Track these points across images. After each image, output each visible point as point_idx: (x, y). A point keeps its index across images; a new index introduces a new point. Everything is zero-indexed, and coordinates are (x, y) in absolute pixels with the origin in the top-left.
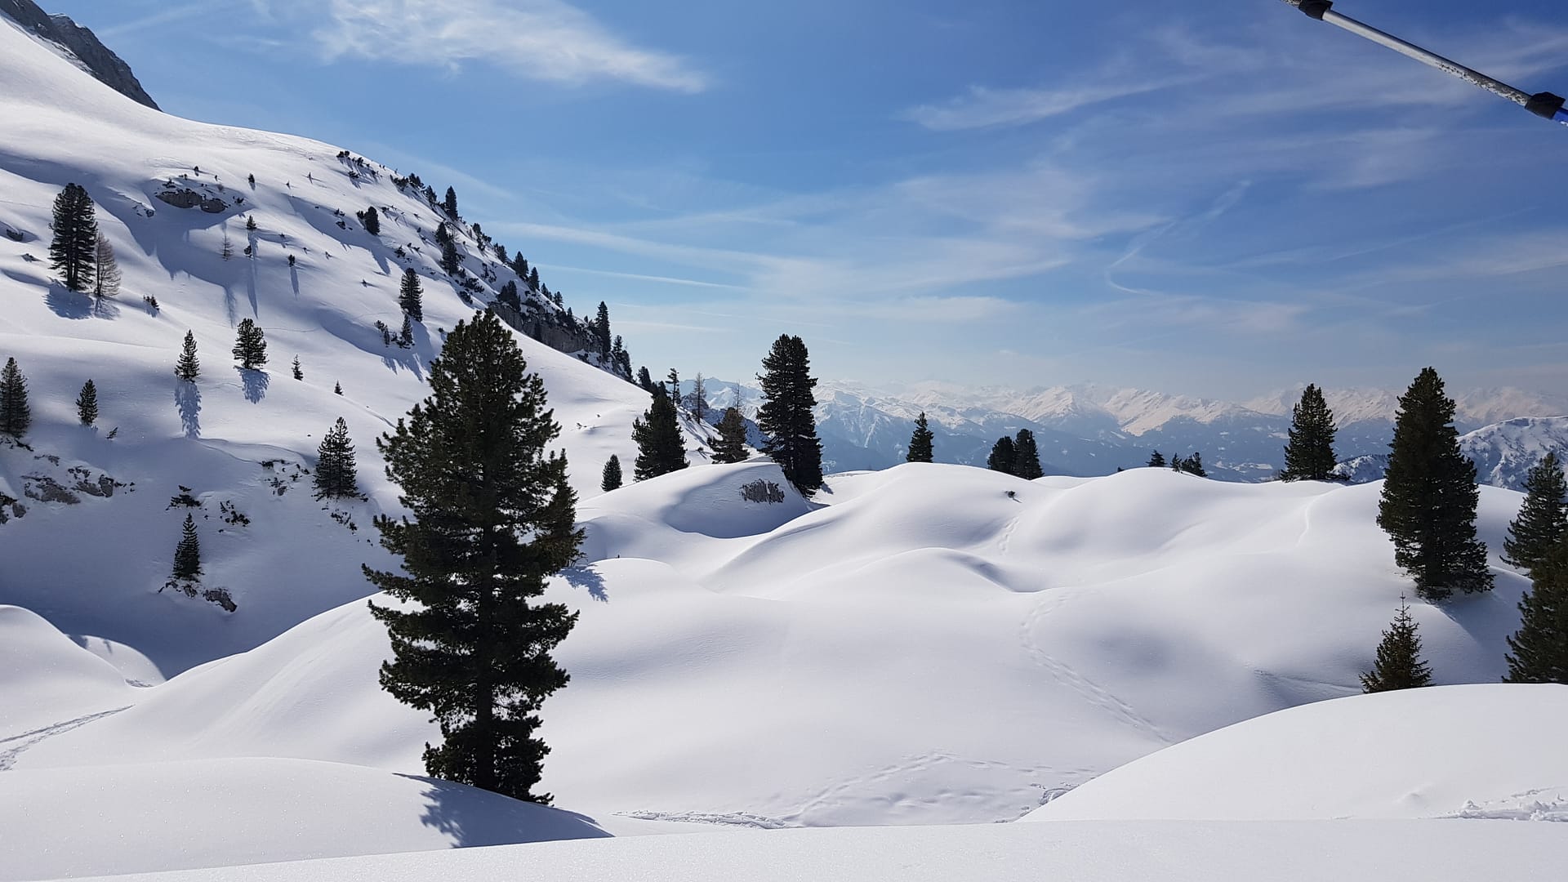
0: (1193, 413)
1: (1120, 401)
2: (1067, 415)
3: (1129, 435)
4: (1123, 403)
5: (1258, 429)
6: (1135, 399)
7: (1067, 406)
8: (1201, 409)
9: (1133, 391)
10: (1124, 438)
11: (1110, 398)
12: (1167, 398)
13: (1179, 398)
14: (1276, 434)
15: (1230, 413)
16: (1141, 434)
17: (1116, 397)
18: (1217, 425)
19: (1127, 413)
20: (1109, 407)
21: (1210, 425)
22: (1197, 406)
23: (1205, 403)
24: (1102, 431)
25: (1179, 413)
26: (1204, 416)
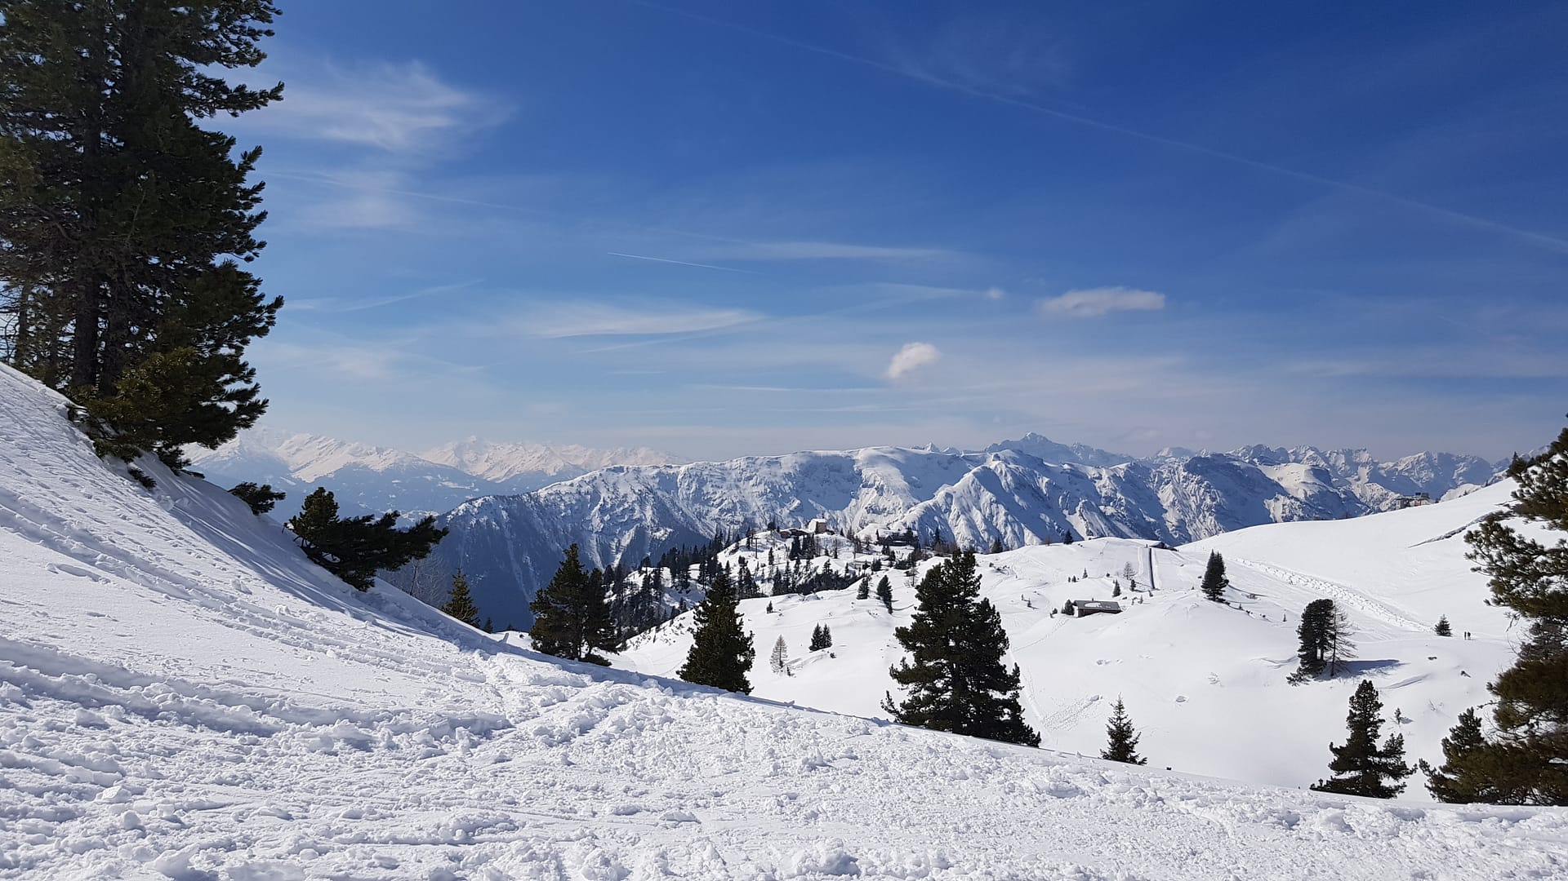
0: (367, 461)
1: (290, 447)
2: (232, 458)
3: (299, 481)
4: (296, 447)
5: (429, 478)
6: (309, 445)
7: (233, 449)
8: (375, 457)
9: (307, 436)
10: (294, 484)
11: (283, 442)
12: (342, 444)
13: (353, 446)
14: (446, 483)
15: (403, 462)
16: (313, 480)
17: (288, 441)
18: (390, 473)
19: (300, 459)
20: (280, 451)
21: (382, 472)
22: (371, 454)
23: (380, 451)
24: (271, 477)
25: (352, 460)
26: (378, 463)
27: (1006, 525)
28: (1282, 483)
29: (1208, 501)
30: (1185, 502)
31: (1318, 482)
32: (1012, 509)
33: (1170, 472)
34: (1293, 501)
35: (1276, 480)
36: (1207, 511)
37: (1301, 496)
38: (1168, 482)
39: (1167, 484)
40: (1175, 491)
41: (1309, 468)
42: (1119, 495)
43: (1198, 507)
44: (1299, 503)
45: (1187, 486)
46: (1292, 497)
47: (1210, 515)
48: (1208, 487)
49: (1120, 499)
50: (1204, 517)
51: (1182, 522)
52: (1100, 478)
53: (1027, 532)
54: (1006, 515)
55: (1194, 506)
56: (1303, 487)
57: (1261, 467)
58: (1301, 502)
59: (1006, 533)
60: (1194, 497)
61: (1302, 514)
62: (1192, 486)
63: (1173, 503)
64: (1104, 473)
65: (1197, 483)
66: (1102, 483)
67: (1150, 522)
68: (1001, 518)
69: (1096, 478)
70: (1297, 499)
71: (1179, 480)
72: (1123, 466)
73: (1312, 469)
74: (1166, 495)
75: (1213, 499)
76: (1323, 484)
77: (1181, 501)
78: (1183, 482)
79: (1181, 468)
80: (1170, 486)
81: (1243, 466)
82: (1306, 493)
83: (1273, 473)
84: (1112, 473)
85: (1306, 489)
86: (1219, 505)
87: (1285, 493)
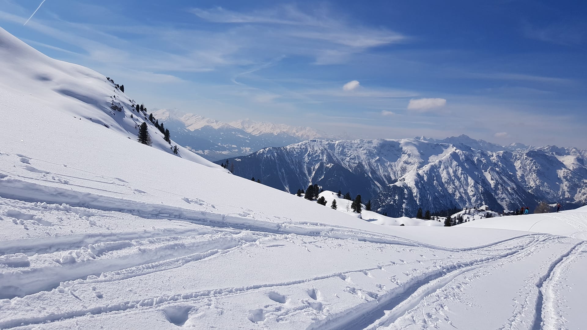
0: (212, 125)
1: (186, 118)
2: (166, 121)
3: (189, 130)
4: (187, 118)
5: (233, 133)
6: (192, 117)
7: (167, 117)
8: (215, 124)
9: (192, 114)
10: (187, 131)
11: (183, 116)
12: (203, 118)
13: (208, 119)
14: (239, 135)
15: (224, 126)
16: (193, 130)
17: (185, 115)
18: (220, 130)
19: (189, 122)
20: (182, 119)
21: (217, 129)
22: (214, 122)
23: (217, 122)
24: (179, 128)
25: (207, 124)
26: (216, 126)
27: (461, 175)
28: (564, 163)
29: (534, 168)
30: (525, 167)
31: (578, 163)
32: (464, 168)
33: (520, 155)
34: (568, 170)
35: (562, 161)
36: (533, 172)
37: (571, 169)
38: (519, 159)
39: (518, 160)
40: (521, 163)
41: (576, 158)
42: (499, 163)
43: (530, 170)
44: (570, 171)
45: (526, 161)
46: (568, 169)
47: (534, 173)
48: (535, 162)
49: (500, 165)
50: (532, 174)
51: (523, 175)
52: (493, 156)
53: (469, 178)
54: (461, 170)
55: (528, 169)
56: (573, 165)
57: (557, 156)
58: (571, 171)
59: (461, 177)
60: (529, 166)
61: (571, 176)
62: (528, 162)
63: (520, 168)
64: (494, 154)
65: (530, 160)
66: (493, 158)
67: (511, 174)
68: (460, 172)
69: (491, 156)
70: (570, 170)
71: (523, 158)
72: (502, 152)
73: (577, 159)
74: (518, 164)
75: (536, 168)
76: (581, 165)
77: (523, 167)
78: (525, 160)
79: (525, 154)
80: (520, 161)
81: (549, 155)
82: (573, 168)
83: (561, 159)
84: (497, 154)
85: (574, 166)
86: (538, 170)
87: (565, 167)
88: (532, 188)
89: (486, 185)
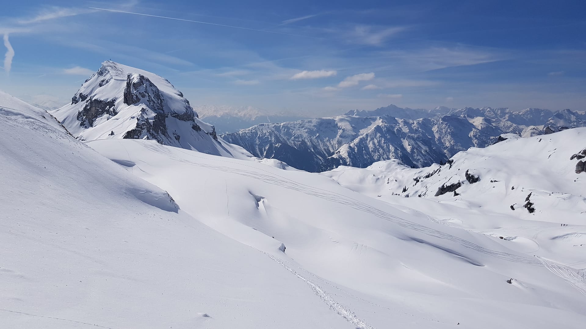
27: (384, 144)
28: (474, 124)
29: (449, 130)
30: (441, 131)
31: (486, 123)
32: (386, 138)
33: (437, 121)
34: (477, 130)
35: (472, 123)
36: (448, 134)
37: (480, 128)
38: (436, 124)
39: (435, 125)
40: (438, 127)
41: (483, 118)
42: (420, 129)
43: (445, 132)
44: (479, 131)
45: (442, 125)
46: (477, 129)
47: (449, 135)
48: (449, 126)
49: (420, 130)
50: (447, 136)
51: (439, 137)
52: (414, 123)
53: (390, 146)
54: (384, 140)
55: (444, 132)
56: (481, 125)
57: (468, 119)
58: (479, 130)
59: (384, 146)
60: (444, 129)
61: (479, 134)
62: (444, 125)
63: (437, 132)
64: (415, 122)
65: (446, 124)
66: (414, 125)
67: (429, 138)
68: (383, 141)
69: (412, 124)
70: (478, 130)
71: (440, 123)
72: (421, 119)
73: (484, 119)
74: (435, 129)
75: (450, 130)
76: (487, 124)
77: (440, 131)
78: (441, 124)
79: (440, 119)
80: (437, 126)
81: (462, 118)
82: (481, 127)
83: (471, 121)
84: (418, 122)
85: (482, 126)
86: (452, 132)
87: (474, 127)
88: (447, 147)
89: (404, 151)
